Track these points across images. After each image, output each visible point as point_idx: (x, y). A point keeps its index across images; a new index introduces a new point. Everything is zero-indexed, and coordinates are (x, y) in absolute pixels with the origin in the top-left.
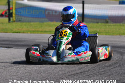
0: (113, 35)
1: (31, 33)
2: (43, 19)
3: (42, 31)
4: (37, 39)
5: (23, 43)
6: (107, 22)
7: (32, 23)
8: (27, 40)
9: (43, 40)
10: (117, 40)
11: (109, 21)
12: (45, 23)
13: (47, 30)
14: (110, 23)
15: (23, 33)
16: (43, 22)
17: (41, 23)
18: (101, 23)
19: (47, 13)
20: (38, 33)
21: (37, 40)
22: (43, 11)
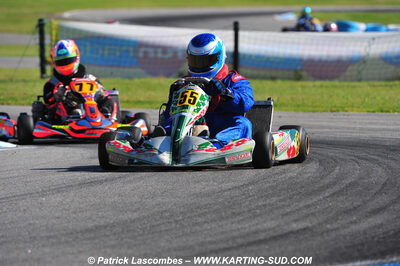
0: (314, 112)
2: (132, 71)
6: (298, 78)
10: (325, 124)
11: (304, 74)
12: (137, 81)
13: (142, 99)
14: (307, 80)
16: (130, 77)
17: (127, 81)
18: (283, 79)
19: (141, 55)
22: (131, 49)
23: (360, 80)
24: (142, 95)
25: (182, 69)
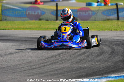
1: (14, 30)
2: (25, 18)
3: (23, 28)
4: (19, 35)
5: (8, 38)
7: (15, 22)
8: (11, 35)
9: (24, 35)
11: (78, 19)
12: (26, 22)
13: (28, 27)
14: (79, 21)
15: (9, 30)
16: (24, 20)
17: (23, 22)
19: (27, 13)
20: (20, 30)
21: (20, 36)
23: (95, 21)
24: (28, 26)
25: (40, 18)
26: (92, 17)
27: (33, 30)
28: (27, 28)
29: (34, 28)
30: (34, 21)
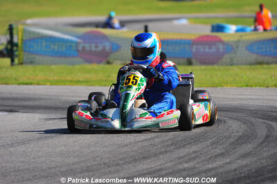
1: (51, 84)
2: (74, 60)
3: (71, 81)
4: (62, 96)
6: (190, 64)
7: (54, 67)
8: (44, 97)
9: (73, 97)
11: (194, 61)
12: (77, 67)
13: (81, 79)
14: (196, 65)
15: (38, 84)
16: (72, 64)
17: (70, 67)
19: (80, 48)
20: (64, 85)
21: (64, 98)
22: (74, 45)
23: (232, 65)
24: (81, 77)
25: (109, 59)
26: (225, 56)
27: (92, 85)
28: (78, 82)
29: (95, 81)
30: (95, 66)
